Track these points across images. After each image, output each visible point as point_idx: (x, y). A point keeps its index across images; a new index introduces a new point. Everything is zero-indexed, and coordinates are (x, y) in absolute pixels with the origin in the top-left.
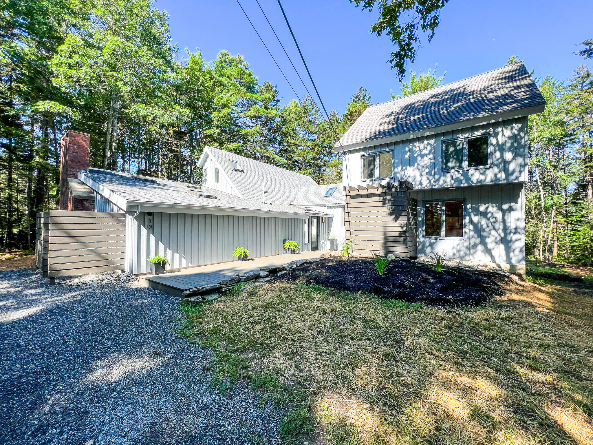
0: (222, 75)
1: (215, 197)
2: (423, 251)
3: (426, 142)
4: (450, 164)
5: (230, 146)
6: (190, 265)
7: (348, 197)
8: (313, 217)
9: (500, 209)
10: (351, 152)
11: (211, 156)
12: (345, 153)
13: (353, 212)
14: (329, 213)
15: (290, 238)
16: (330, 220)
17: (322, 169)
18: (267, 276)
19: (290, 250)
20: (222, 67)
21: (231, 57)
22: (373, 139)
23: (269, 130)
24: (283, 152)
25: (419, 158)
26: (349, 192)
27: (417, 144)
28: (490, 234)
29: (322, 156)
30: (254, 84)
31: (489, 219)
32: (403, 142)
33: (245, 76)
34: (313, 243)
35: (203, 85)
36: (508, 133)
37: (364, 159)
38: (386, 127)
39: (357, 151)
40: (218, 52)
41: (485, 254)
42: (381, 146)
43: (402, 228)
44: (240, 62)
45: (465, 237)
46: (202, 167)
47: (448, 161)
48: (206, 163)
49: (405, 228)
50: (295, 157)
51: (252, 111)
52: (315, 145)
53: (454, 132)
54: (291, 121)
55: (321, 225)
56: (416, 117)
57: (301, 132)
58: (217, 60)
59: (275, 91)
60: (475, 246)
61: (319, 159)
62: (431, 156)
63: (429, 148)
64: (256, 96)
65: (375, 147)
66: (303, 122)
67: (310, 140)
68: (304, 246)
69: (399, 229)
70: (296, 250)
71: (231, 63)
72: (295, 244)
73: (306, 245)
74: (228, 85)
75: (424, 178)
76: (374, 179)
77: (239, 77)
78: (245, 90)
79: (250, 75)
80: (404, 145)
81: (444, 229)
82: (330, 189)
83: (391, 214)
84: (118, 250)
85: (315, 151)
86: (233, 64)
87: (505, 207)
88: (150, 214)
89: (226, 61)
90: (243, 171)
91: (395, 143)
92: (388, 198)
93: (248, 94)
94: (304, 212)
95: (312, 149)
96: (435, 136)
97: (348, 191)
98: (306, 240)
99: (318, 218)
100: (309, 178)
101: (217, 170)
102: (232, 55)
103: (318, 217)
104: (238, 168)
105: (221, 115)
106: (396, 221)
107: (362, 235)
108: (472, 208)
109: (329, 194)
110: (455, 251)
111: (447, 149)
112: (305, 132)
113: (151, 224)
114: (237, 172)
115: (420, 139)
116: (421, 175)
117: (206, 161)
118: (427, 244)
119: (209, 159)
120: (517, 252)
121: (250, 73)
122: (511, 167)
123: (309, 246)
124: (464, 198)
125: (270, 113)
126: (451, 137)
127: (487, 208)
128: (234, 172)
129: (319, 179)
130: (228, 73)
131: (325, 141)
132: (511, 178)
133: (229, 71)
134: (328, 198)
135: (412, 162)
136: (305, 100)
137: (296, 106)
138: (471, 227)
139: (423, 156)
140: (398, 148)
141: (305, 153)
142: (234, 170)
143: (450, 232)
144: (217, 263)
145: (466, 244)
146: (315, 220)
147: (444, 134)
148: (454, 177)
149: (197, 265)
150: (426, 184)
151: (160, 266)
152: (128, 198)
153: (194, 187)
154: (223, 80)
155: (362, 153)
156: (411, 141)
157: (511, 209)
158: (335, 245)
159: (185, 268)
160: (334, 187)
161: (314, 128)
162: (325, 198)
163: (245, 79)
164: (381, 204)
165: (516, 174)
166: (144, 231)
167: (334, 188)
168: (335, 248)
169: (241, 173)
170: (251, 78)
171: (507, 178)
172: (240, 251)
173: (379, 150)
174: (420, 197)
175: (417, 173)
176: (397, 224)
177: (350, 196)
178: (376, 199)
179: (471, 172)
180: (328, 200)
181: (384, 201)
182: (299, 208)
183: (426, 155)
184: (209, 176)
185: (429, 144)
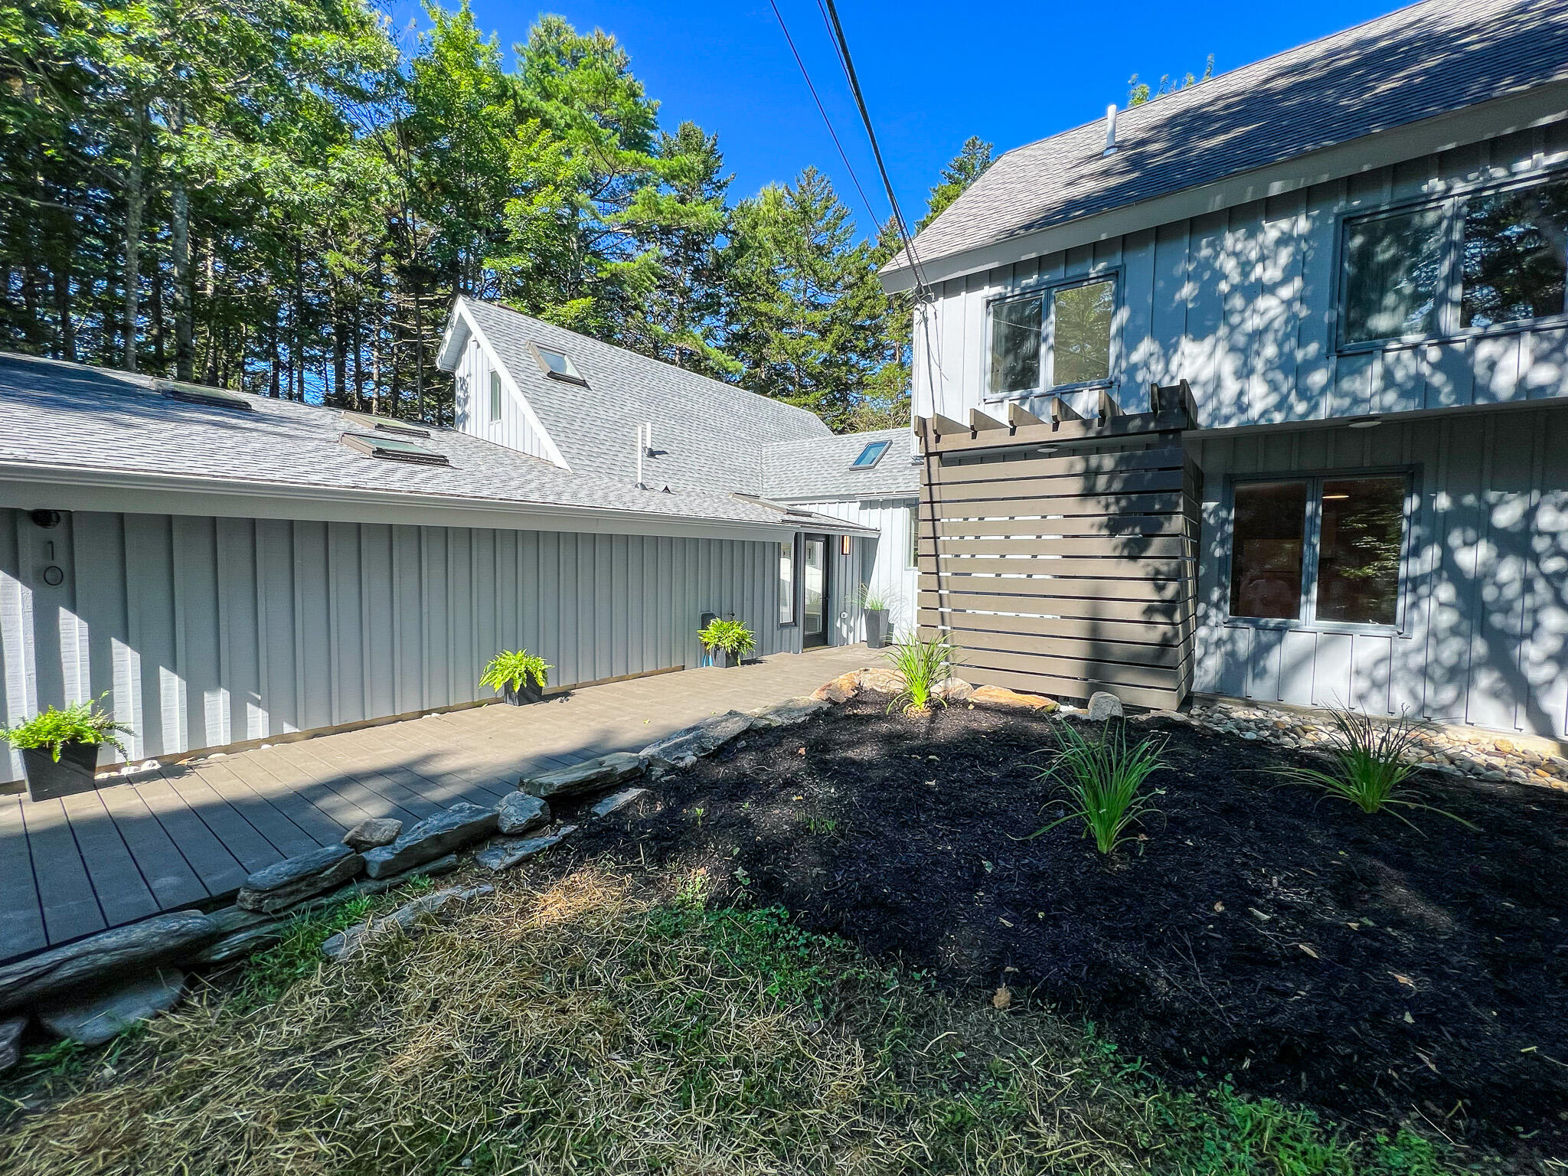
0: (547, 96)
3: (1272, 231)
4: (1383, 322)
6: (288, 729)
7: (934, 460)
8: (809, 536)
10: (948, 289)
11: (475, 332)
12: (925, 295)
13: (950, 518)
14: (864, 523)
15: (726, 609)
16: (867, 546)
17: (852, 397)
18: (533, 827)
19: (721, 654)
20: (547, 69)
21: (572, 36)
22: (1041, 226)
23: (697, 274)
24: (738, 343)
25: (1238, 302)
26: (938, 439)
27: (1230, 237)
28: (1536, 625)
29: (854, 357)
30: (646, 124)
31: (1536, 558)
32: (1161, 234)
33: (617, 98)
34: (809, 620)
35: (472, 112)
37: (997, 314)
38: (1089, 187)
39: (971, 283)
40: (535, 19)
41: (1507, 706)
42: (1069, 256)
43: (1160, 589)
44: (604, 55)
45: (1411, 626)
46: (455, 367)
47: (1369, 308)
48: (465, 357)
49: (1171, 589)
50: (775, 357)
51: (638, 208)
52: (833, 322)
54: (761, 246)
55: (839, 562)
56: (1221, 138)
57: (789, 281)
59: (712, 152)
60: (1462, 671)
61: (846, 363)
62: (1290, 287)
63: (1284, 256)
64: (653, 161)
65: (1041, 264)
66: (798, 248)
67: (816, 307)
68: (777, 633)
69: (1146, 591)
70: (744, 651)
71: (575, 60)
72: (739, 630)
73: (786, 631)
74: (562, 122)
75: (1260, 384)
76: (1037, 391)
77: (601, 103)
78: (615, 139)
79: (632, 93)
80: (1166, 248)
81: (1311, 592)
82: (870, 446)
83: (1114, 526)
85: (831, 338)
86: (583, 61)
88: (43, 518)
89: (559, 53)
90: (584, 384)
91: (1127, 242)
92: (1108, 462)
93: (625, 154)
94: (780, 517)
95: (824, 333)
96: (1312, 196)
97: (932, 436)
98: (786, 613)
99: (828, 540)
100: (812, 418)
101: (495, 378)
102: (581, 31)
103: (827, 537)
104: (571, 371)
105: (533, 210)
106: (1133, 558)
107: (983, 612)
108: (1455, 507)
109: (864, 462)
110: (1362, 684)
111: (1369, 251)
112: (802, 284)
113: (61, 561)
114: (560, 385)
116: (1244, 373)
117: (462, 349)
119: (471, 344)
121: (630, 87)
123: (798, 633)
124: (1410, 466)
125: (695, 214)
126: (1384, 199)
127: (1530, 514)
128: (551, 383)
129: (842, 422)
130: (565, 88)
131: (861, 306)
133: (568, 80)
134: (862, 475)
135: (1202, 321)
136: (805, 184)
137: (778, 203)
138: (1446, 590)
139: (1254, 290)
140: (1140, 262)
141: (803, 343)
142: (554, 376)
144: (396, 720)
145: (1419, 659)
146: (819, 546)
147: (1351, 184)
148: (1399, 375)
149: (323, 724)
150: (1261, 405)
153: (402, 431)
154: (549, 107)
155: (990, 291)
156: (1194, 228)
158: (883, 628)
159: (226, 750)
160: (882, 439)
161: (828, 268)
162: (853, 477)
163: (618, 105)
164: (1075, 486)
167: (883, 444)
168: (883, 637)
169: (576, 388)
170: (636, 103)
172: (512, 664)
173: (1060, 273)
174: (1214, 464)
175: (1228, 365)
176: (1138, 569)
177: (939, 454)
178: (1059, 464)
180: (861, 482)
181: (1090, 474)
182: (764, 505)
183: (1269, 289)
184: (474, 401)
185: (1284, 240)
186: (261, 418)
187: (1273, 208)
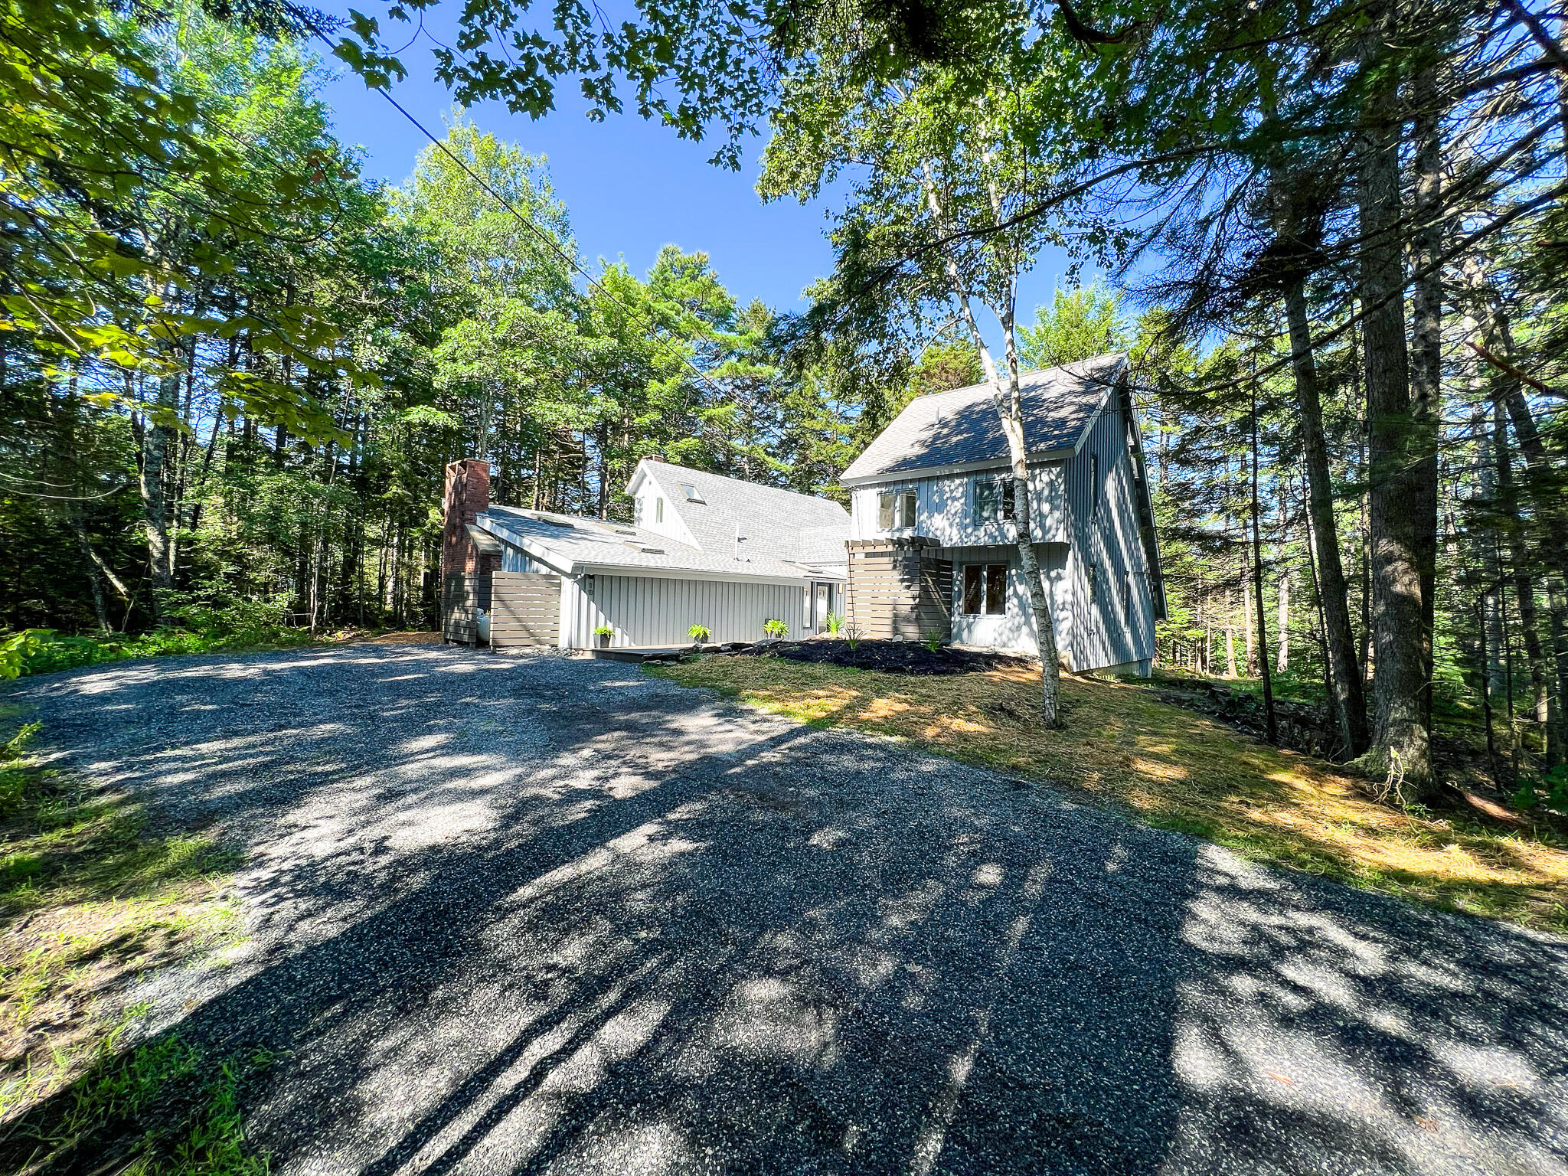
0: (665, 296)
1: (661, 552)
2: (959, 636)
3: (957, 481)
4: (985, 514)
5: (679, 444)
6: (633, 644)
7: (852, 556)
8: (819, 584)
9: (1048, 577)
10: (864, 487)
11: (650, 477)
12: (855, 489)
19: (774, 635)
21: (683, 255)
22: (891, 471)
25: (949, 503)
27: (947, 482)
32: (929, 479)
33: (711, 299)
34: (819, 626)
36: (1045, 478)
37: (881, 498)
39: (872, 486)
40: (659, 250)
42: (903, 481)
43: (915, 600)
44: (700, 267)
45: (1008, 614)
46: (635, 493)
47: (982, 509)
48: (641, 488)
49: (918, 601)
53: (988, 471)
55: (836, 597)
58: (656, 267)
60: (1019, 628)
62: (962, 501)
63: (961, 489)
64: (732, 338)
65: (894, 483)
69: (911, 602)
71: (682, 271)
72: (781, 625)
75: (955, 531)
76: (893, 528)
77: (700, 297)
78: (710, 325)
79: (721, 296)
80: (933, 483)
81: (984, 604)
83: (902, 581)
84: (549, 620)
86: (687, 271)
87: (1053, 574)
88: (592, 577)
90: (703, 502)
91: (920, 480)
92: (900, 558)
93: (716, 333)
94: (804, 574)
96: (967, 474)
97: (851, 546)
98: (807, 622)
99: (830, 586)
100: (836, 506)
101: (660, 501)
104: (697, 497)
106: (907, 591)
108: (1017, 574)
110: (996, 635)
111: (982, 493)
113: (592, 590)
114: (694, 506)
115: (951, 477)
116: (951, 525)
117: (640, 484)
118: (964, 624)
119: (646, 481)
120: (1064, 634)
121: (719, 292)
122: (1048, 522)
124: (1005, 561)
126: (985, 477)
128: (690, 505)
130: (678, 293)
132: (1049, 536)
133: (679, 288)
135: (940, 508)
138: (1015, 601)
139: (953, 500)
140: (924, 486)
142: (689, 500)
143: (991, 609)
144: (666, 645)
145: (1009, 625)
146: (825, 589)
147: (977, 473)
148: (988, 532)
149: (641, 645)
150: (956, 539)
151: (605, 638)
152: (572, 557)
153: (626, 533)
155: (878, 490)
156: (939, 478)
157: (1059, 578)
159: (627, 647)
163: (711, 303)
164: (891, 566)
165: (1053, 532)
166: (584, 596)
169: (701, 507)
170: (724, 301)
171: (1043, 537)
172: (698, 629)
173: (900, 487)
174: (956, 557)
175: (946, 523)
176: (909, 594)
178: (886, 560)
179: (1007, 526)
181: (894, 563)
182: (797, 567)
183: (957, 499)
184: (646, 510)
185: (961, 485)
186: (579, 531)
187: (959, 476)
